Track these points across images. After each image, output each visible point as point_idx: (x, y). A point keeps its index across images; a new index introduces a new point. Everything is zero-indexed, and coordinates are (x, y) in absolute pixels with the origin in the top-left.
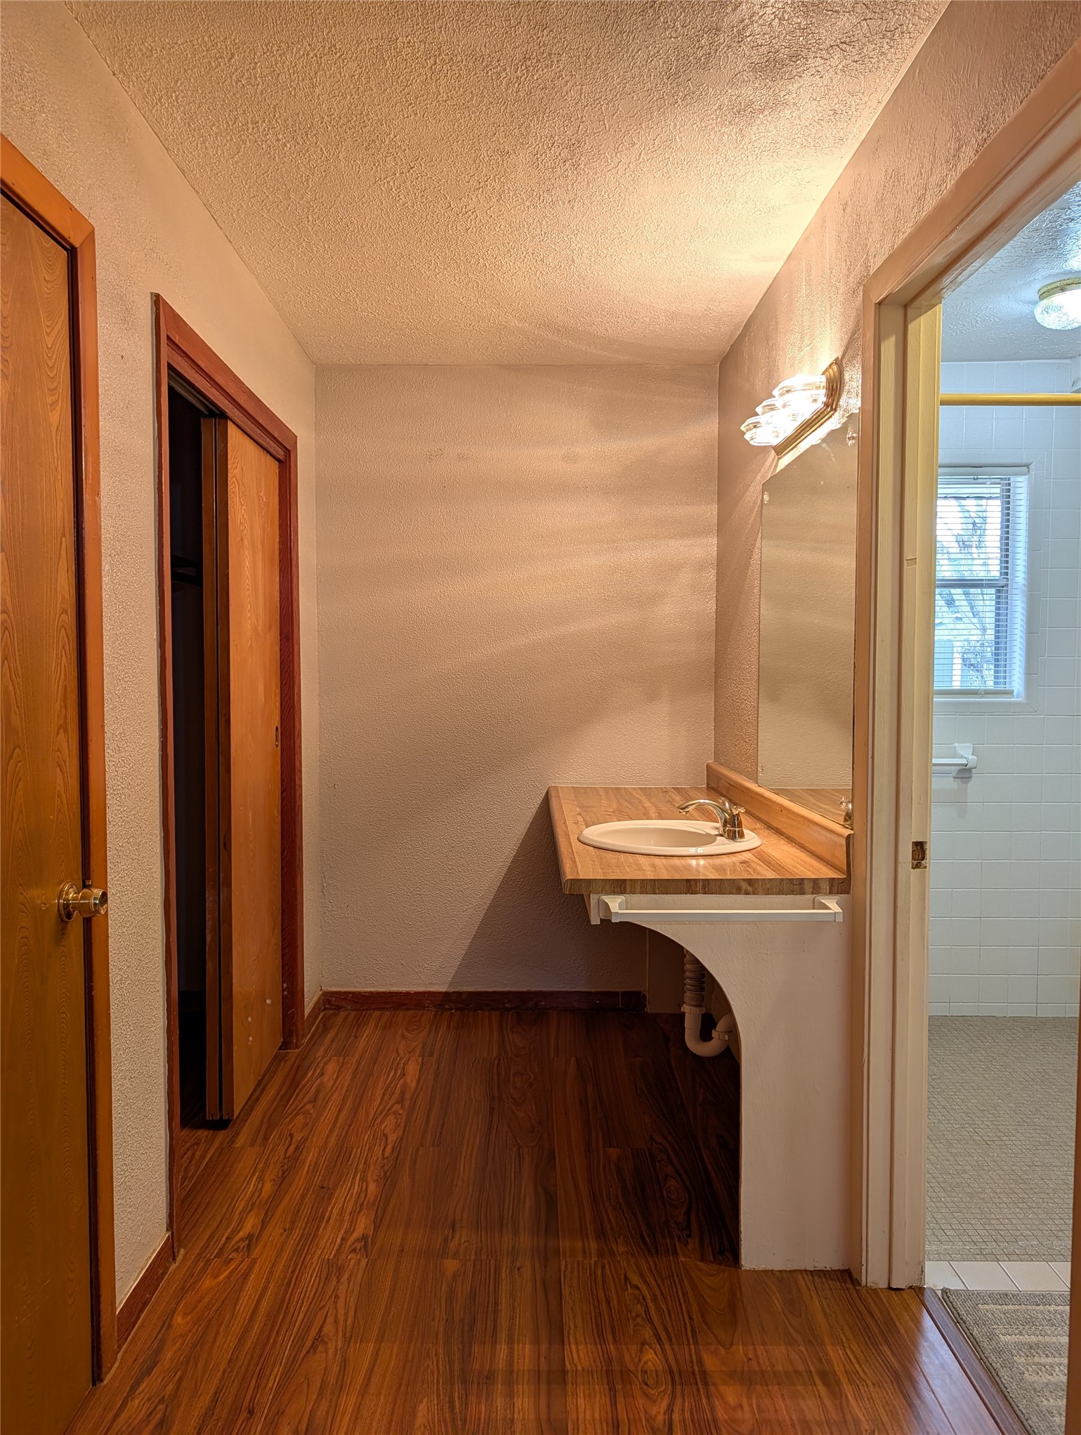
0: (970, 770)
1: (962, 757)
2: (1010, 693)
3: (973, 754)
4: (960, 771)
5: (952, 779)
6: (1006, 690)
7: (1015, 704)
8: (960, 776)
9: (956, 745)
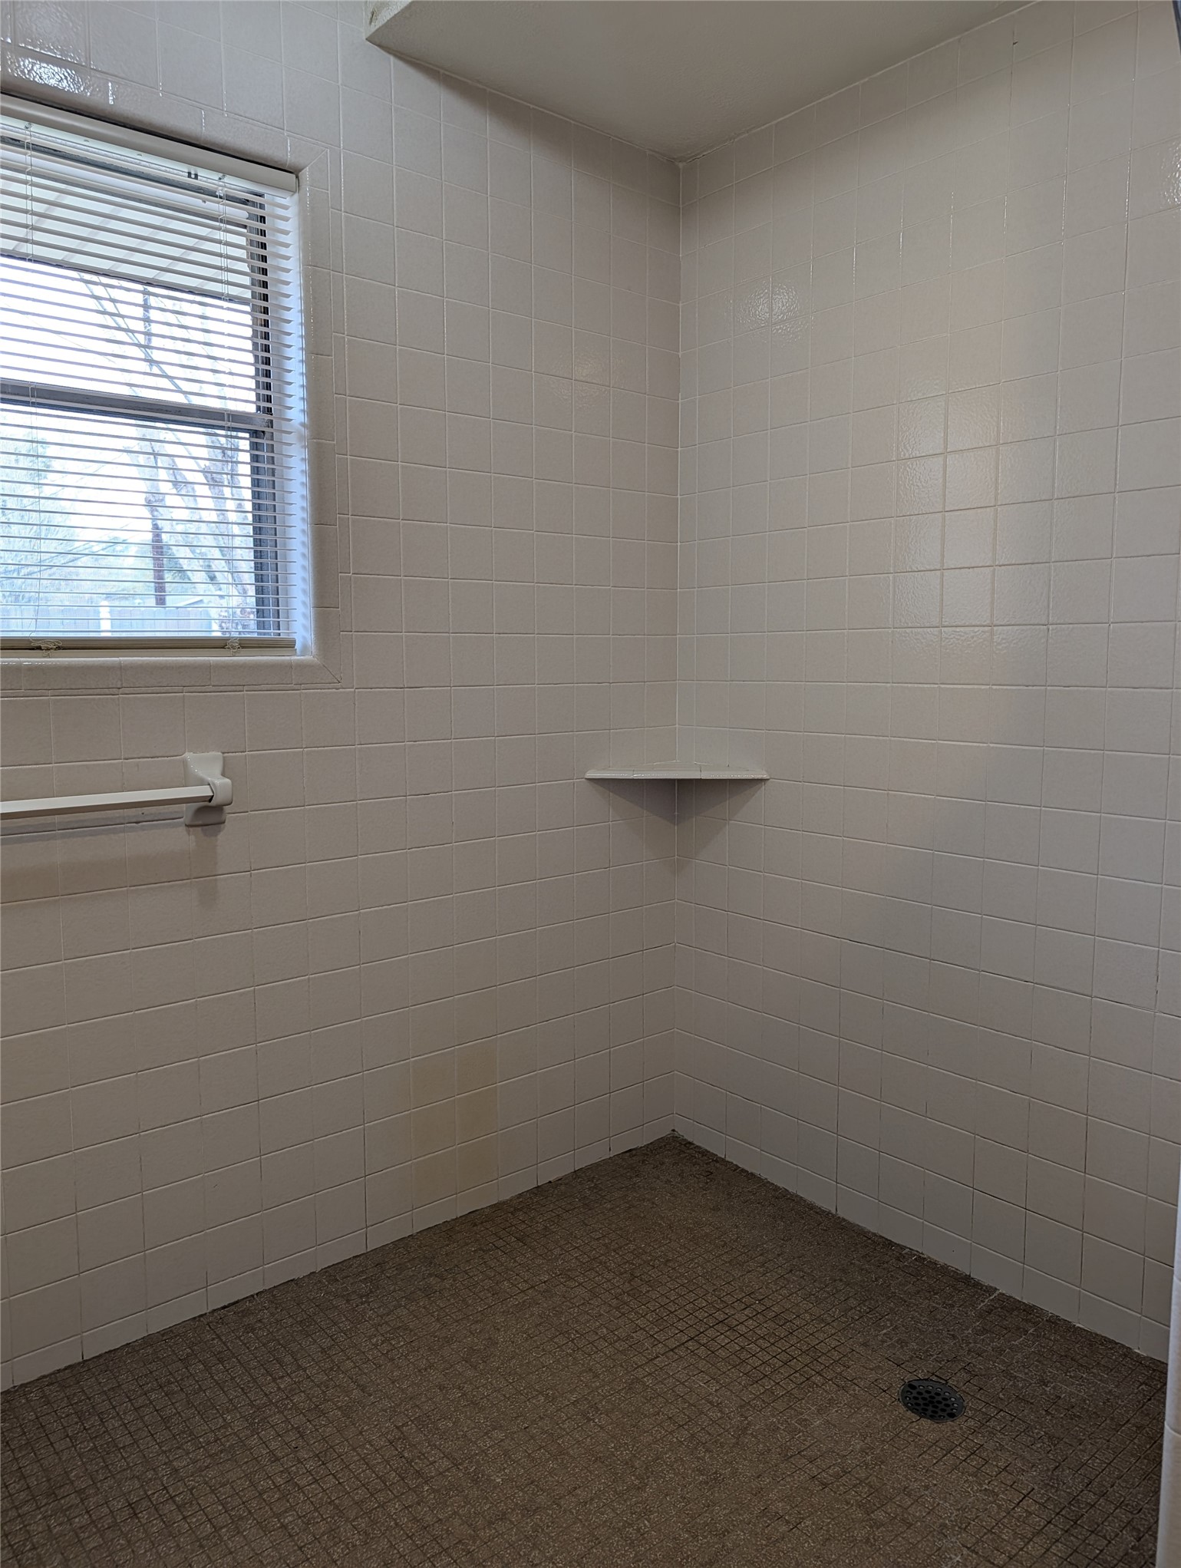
0: (219, 808)
1: (202, 782)
2: (290, 645)
3: (223, 774)
4: (200, 811)
5: (182, 830)
6: (283, 640)
7: (302, 667)
8: (200, 822)
9: (188, 755)
